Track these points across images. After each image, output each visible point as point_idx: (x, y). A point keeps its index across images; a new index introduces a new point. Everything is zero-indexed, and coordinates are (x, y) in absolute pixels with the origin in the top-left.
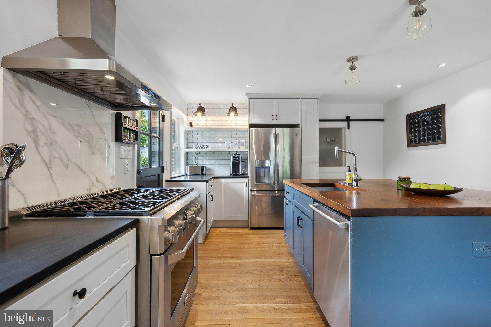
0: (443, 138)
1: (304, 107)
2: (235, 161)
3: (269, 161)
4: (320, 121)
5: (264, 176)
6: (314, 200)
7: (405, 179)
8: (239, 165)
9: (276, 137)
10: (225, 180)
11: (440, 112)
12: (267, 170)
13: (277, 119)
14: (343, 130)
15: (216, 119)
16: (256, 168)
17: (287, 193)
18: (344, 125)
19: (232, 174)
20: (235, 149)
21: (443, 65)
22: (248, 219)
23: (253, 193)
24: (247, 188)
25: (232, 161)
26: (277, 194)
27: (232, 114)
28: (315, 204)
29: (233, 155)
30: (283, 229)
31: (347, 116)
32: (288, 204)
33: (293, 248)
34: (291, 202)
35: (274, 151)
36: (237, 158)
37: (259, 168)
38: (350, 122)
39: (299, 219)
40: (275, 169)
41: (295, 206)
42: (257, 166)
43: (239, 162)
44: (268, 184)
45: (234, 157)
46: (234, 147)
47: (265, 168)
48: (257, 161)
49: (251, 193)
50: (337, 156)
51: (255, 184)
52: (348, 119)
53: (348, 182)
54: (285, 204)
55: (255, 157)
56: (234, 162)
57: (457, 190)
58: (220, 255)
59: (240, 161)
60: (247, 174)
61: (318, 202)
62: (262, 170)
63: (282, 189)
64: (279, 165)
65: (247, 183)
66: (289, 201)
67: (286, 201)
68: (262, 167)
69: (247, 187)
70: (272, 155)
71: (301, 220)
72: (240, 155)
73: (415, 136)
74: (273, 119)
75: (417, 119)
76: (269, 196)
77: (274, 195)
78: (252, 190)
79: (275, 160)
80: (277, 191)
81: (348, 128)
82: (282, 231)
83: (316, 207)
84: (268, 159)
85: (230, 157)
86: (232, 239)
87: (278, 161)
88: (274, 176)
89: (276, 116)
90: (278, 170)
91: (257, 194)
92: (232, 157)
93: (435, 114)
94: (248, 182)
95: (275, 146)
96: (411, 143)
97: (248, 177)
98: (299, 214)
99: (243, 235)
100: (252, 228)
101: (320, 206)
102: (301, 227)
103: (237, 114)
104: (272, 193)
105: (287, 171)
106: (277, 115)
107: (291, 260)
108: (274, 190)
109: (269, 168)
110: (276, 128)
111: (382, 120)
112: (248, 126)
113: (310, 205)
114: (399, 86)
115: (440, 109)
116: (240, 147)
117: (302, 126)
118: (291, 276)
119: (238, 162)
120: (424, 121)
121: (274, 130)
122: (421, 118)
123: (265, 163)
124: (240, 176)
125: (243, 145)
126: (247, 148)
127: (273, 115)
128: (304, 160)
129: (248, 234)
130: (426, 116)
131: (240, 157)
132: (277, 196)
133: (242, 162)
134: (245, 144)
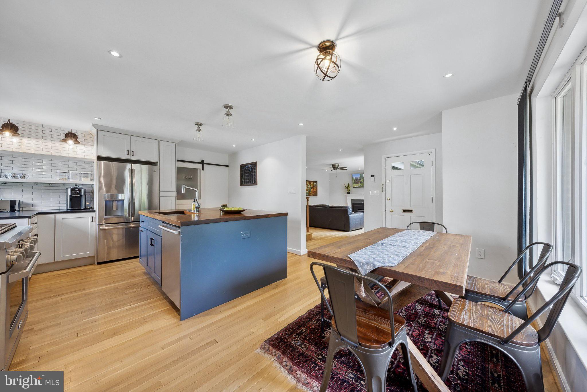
0: (256, 182)
1: (162, 148)
2: (75, 194)
3: (123, 194)
4: (178, 161)
5: (117, 209)
6: (163, 222)
7: (224, 205)
8: (80, 199)
9: (132, 172)
10: (57, 215)
11: (255, 166)
12: (120, 203)
13: (133, 155)
14: (199, 170)
15: (41, 143)
16: (106, 201)
17: (142, 222)
18: (200, 166)
19: (70, 208)
20: (73, 180)
21: (253, 140)
22: (94, 255)
23: (101, 227)
24: (94, 223)
25: (69, 193)
26: (133, 226)
27: (71, 142)
28: (163, 225)
29: (72, 188)
30: (138, 257)
31: (202, 160)
32: (143, 231)
33: (147, 265)
34: (145, 229)
35: (129, 185)
36: (78, 191)
37: (110, 201)
38: (204, 165)
39: (152, 239)
40: (130, 202)
41: (149, 231)
42: (107, 199)
43: (81, 196)
44: (122, 217)
45: (72, 190)
46: (72, 179)
47: (118, 201)
48: (107, 194)
49: (99, 227)
50: (184, 191)
51: (105, 217)
52: (202, 162)
53: (192, 209)
54: (140, 232)
55: (105, 190)
56: (73, 195)
57: (244, 210)
58: (54, 295)
59: (83, 194)
60: (93, 208)
61: (166, 223)
62: (114, 204)
63: (137, 221)
64: (135, 198)
65: (92, 217)
66: (144, 228)
67: (141, 229)
68: (114, 201)
69: (92, 221)
70: (127, 188)
71: (154, 240)
72: (83, 188)
73: (244, 179)
74: (128, 155)
75: (245, 168)
76: (123, 228)
77: (129, 227)
78: (100, 224)
79: (130, 194)
80: (132, 223)
81: (203, 170)
82: (138, 259)
83: (164, 227)
84: (122, 192)
85: (67, 190)
86: (70, 278)
87: (134, 194)
88: (128, 209)
89: (132, 153)
90: (134, 204)
91: (107, 228)
92: (69, 190)
93: (253, 167)
94: (94, 216)
95: (130, 180)
96: (243, 184)
97: (94, 211)
98: (152, 236)
99: (87, 272)
100: (99, 264)
101: (167, 226)
102: (154, 245)
103: (77, 142)
104: (126, 225)
105: (144, 203)
106: (133, 151)
107: (145, 277)
108: (129, 222)
109: (123, 201)
110: (132, 164)
111: (227, 166)
112: (95, 158)
113: (159, 226)
114: (234, 146)
115: (255, 164)
116: (82, 179)
117: (161, 164)
118: (144, 287)
119: (79, 195)
120: (248, 170)
121: (129, 166)
122: (247, 168)
123: (117, 196)
124: (83, 210)
125: (88, 177)
126: (92, 180)
127: (128, 151)
128: (161, 194)
129: (95, 269)
130: (249, 167)
131: (83, 191)
132: (133, 227)
133: (85, 195)
134: (89, 175)
